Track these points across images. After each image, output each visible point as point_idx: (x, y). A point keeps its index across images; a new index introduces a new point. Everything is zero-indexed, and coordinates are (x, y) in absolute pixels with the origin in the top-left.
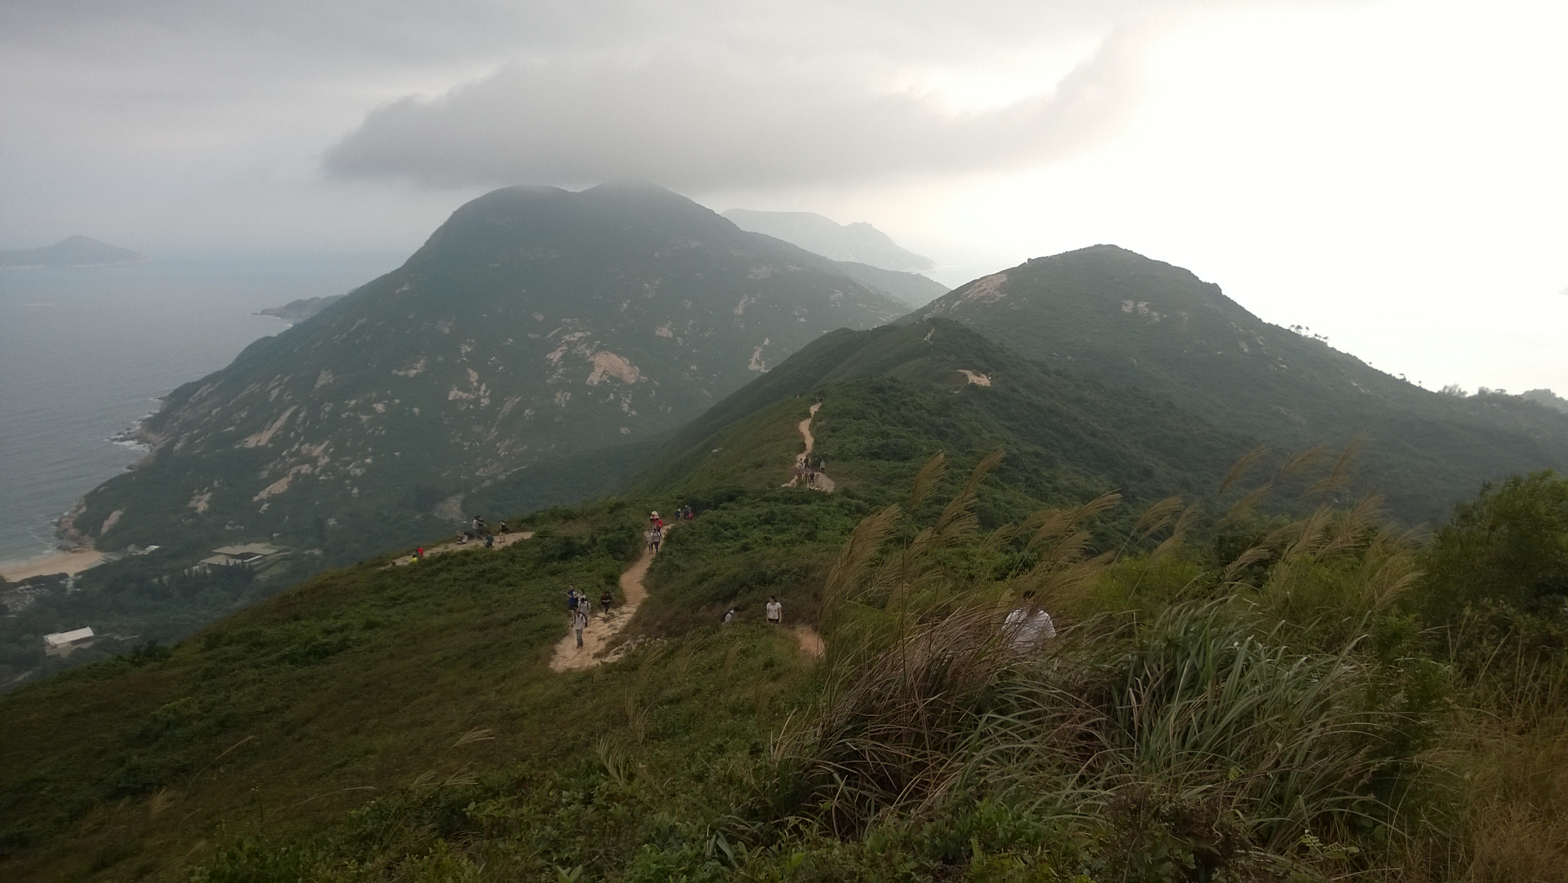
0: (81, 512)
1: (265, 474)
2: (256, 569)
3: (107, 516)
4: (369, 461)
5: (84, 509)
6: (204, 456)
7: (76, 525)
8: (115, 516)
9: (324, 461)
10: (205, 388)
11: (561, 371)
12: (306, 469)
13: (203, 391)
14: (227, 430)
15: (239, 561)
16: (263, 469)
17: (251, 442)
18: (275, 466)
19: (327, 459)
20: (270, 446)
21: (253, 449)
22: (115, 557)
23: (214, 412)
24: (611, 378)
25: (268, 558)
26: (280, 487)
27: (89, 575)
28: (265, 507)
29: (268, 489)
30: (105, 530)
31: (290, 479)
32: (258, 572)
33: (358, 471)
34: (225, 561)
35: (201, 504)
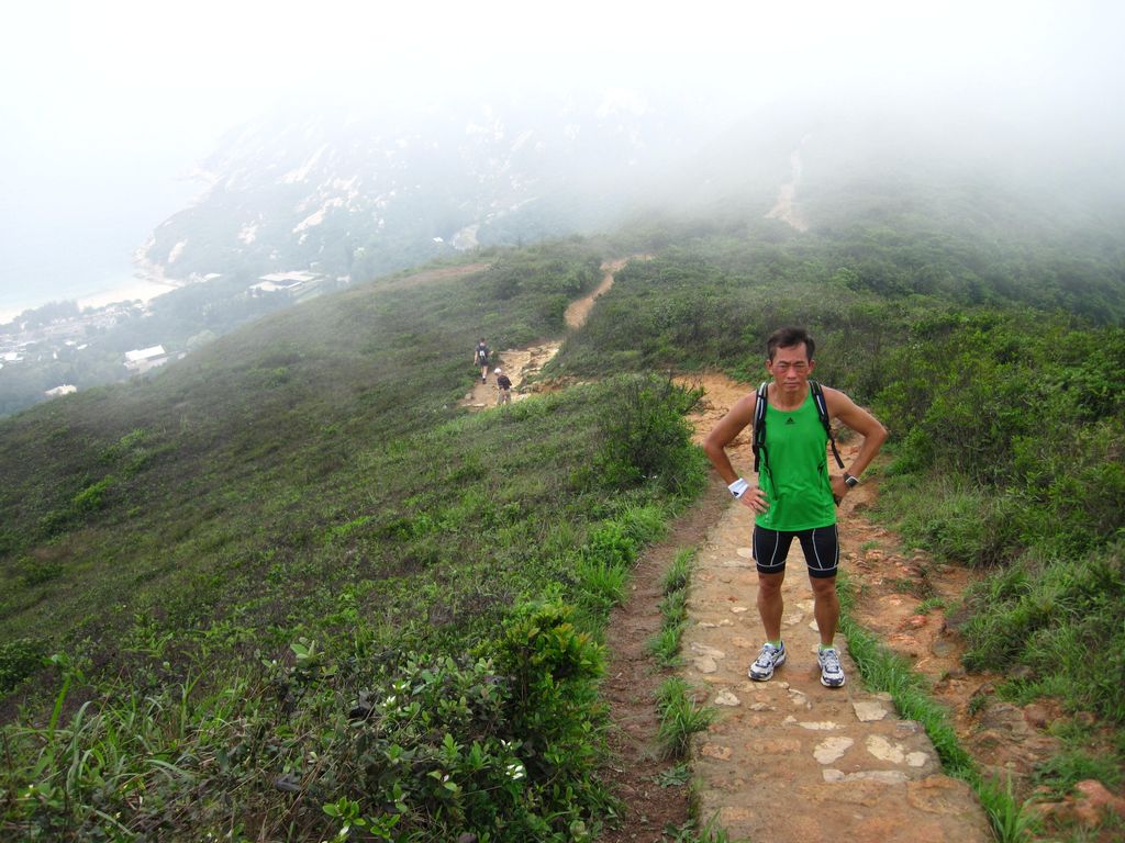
0: (151, 244)
1: (303, 208)
2: (295, 294)
3: (171, 249)
4: (393, 193)
5: (153, 242)
6: (251, 191)
7: (147, 256)
8: (179, 247)
9: (353, 194)
12: (337, 202)
13: (248, 132)
14: (270, 167)
15: (280, 287)
16: (301, 203)
17: (290, 178)
18: (311, 199)
19: (356, 193)
20: (306, 181)
21: (292, 184)
22: (181, 284)
23: (258, 150)
25: (307, 284)
26: (316, 219)
27: (159, 303)
28: (303, 237)
29: (305, 221)
30: (171, 260)
31: (324, 211)
32: (297, 298)
33: (383, 203)
34: (267, 287)
35: (250, 236)
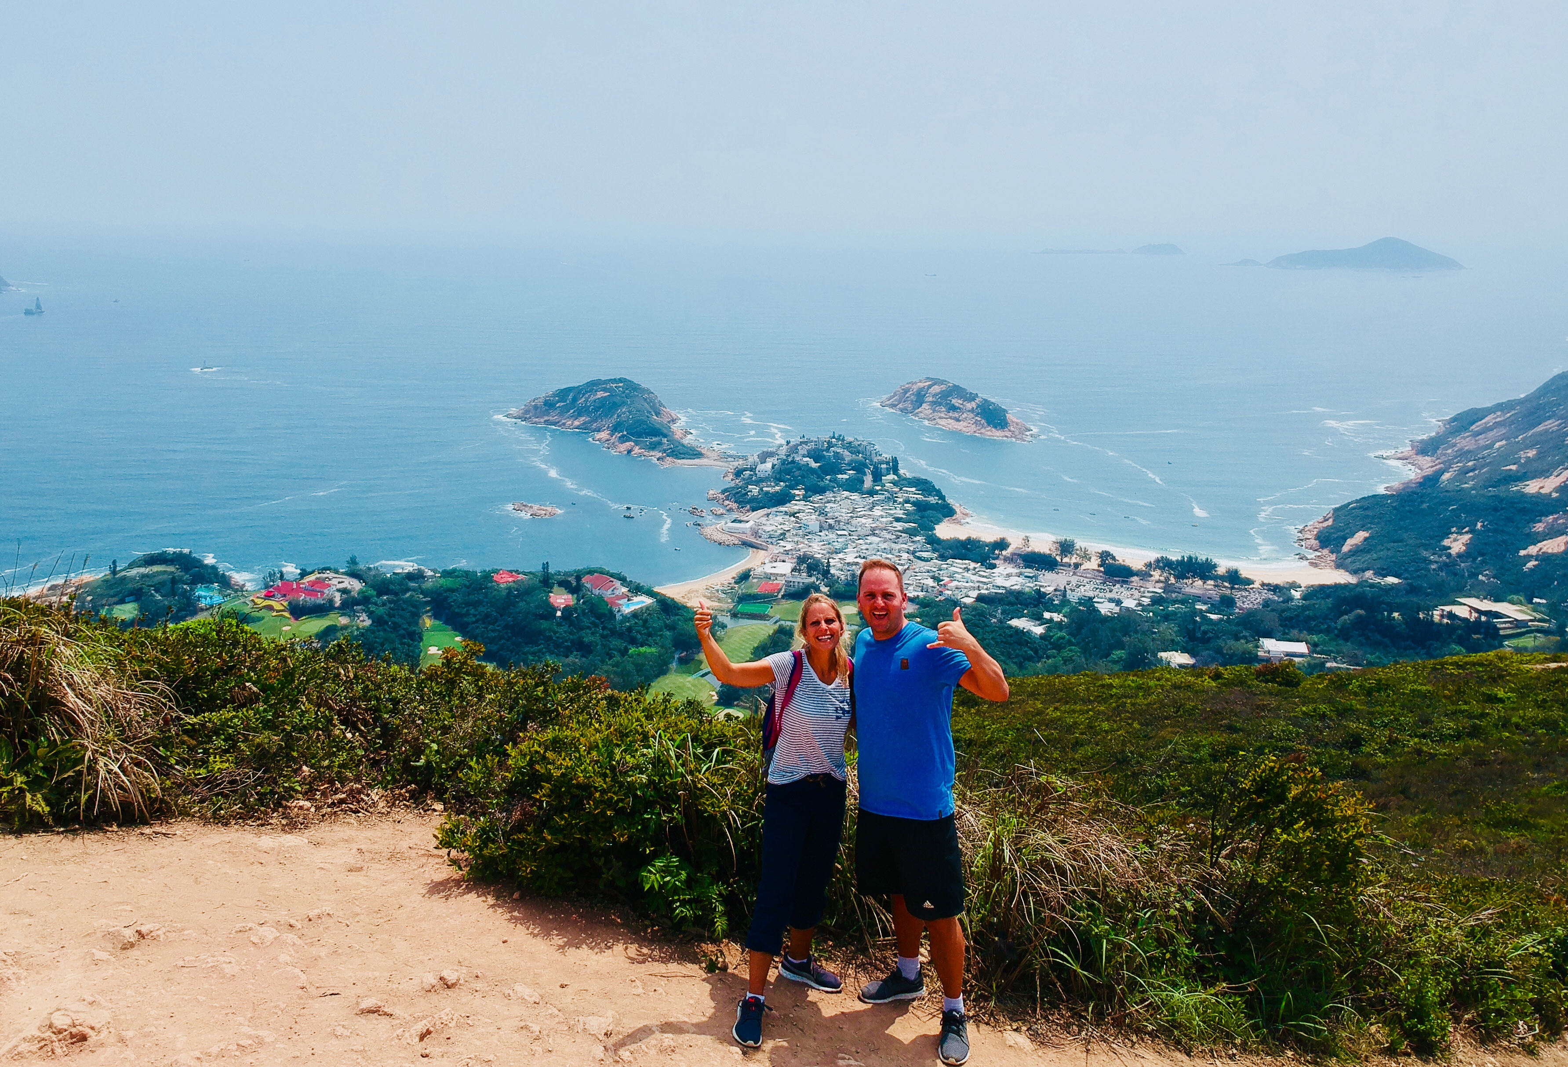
0: (1325, 524)
1: (1539, 527)
3: (1352, 535)
5: (1330, 522)
6: (1473, 492)
7: (1317, 537)
8: (1361, 535)
10: (1492, 416)
13: (1489, 420)
14: (1508, 468)
16: (1540, 521)
17: (1532, 487)
18: (1556, 520)
20: (1554, 495)
21: (1533, 496)
22: (1352, 580)
23: (1497, 445)
25: (1520, 624)
26: (1554, 546)
27: (1321, 592)
28: (1531, 564)
29: (1539, 545)
32: (1504, 637)
35: (1457, 544)
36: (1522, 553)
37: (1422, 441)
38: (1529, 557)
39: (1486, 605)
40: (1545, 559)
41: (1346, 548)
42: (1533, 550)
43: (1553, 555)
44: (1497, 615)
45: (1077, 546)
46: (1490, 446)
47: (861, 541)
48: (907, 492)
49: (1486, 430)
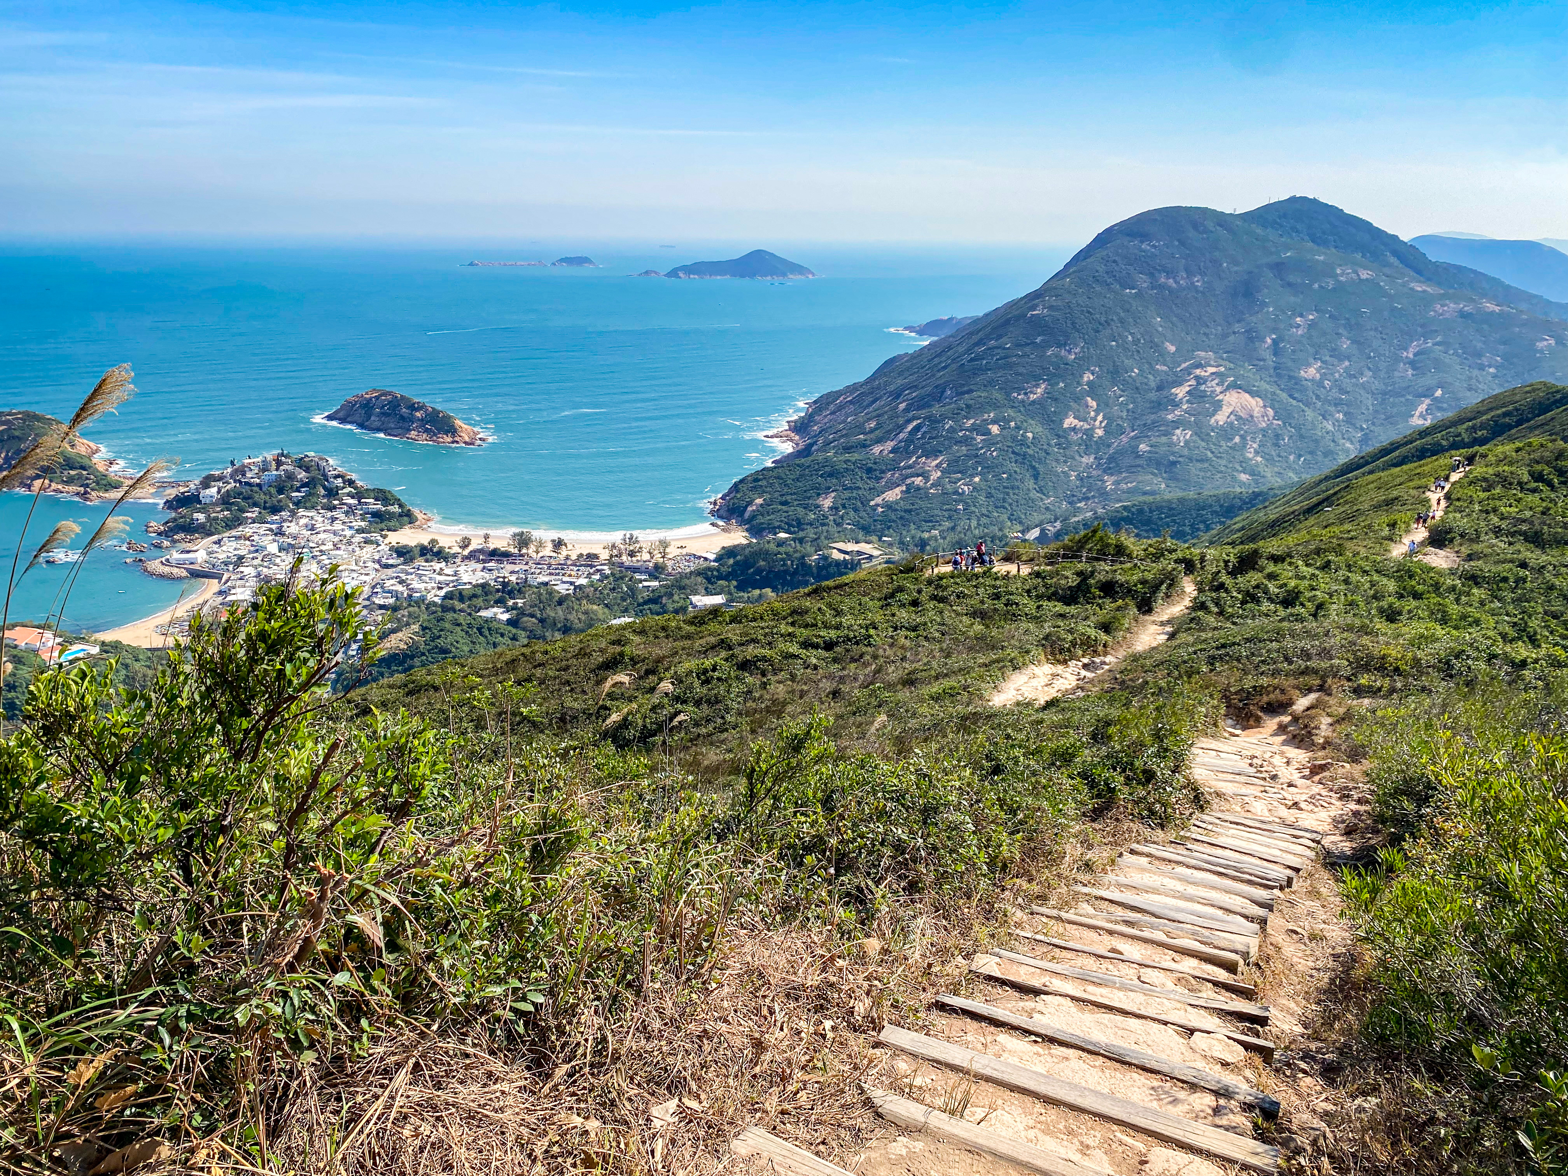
0: (730, 496)
1: (883, 481)
3: (750, 503)
4: (977, 479)
5: (733, 494)
7: (727, 505)
8: (757, 502)
9: (936, 475)
10: (843, 397)
11: (1185, 407)
12: (918, 481)
13: (841, 400)
14: (859, 436)
15: (849, 557)
16: (883, 477)
17: (876, 451)
18: (893, 475)
19: (939, 474)
20: (891, 455)
21: (876, 457)
22: (751, 539)
23: (849, 419)
24: (1239, 418)
25: (874, 560)
26: (894, 495)
27: (728, 552)
28: (880, 510)
29: (883, 495)
30: (748, 512)
31: (904, 489)
33: (966, 488)
34: (836, 555)
35: (827, 503)
36: (872, 503)
37: (795, 422)
38: (878, 505)
39: (851, 547)
40: (888, 506)
41: (747, 515)
42: (879, 500)
43: (892, 502)
44: (859, 553)
45: (533, 538)
46: (844, 421)
47: (324, 557)
48: (366, 503)
49: (840, 408)
